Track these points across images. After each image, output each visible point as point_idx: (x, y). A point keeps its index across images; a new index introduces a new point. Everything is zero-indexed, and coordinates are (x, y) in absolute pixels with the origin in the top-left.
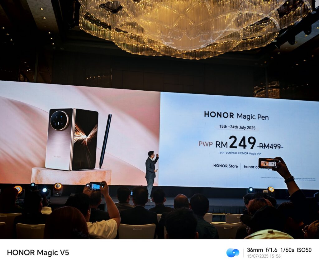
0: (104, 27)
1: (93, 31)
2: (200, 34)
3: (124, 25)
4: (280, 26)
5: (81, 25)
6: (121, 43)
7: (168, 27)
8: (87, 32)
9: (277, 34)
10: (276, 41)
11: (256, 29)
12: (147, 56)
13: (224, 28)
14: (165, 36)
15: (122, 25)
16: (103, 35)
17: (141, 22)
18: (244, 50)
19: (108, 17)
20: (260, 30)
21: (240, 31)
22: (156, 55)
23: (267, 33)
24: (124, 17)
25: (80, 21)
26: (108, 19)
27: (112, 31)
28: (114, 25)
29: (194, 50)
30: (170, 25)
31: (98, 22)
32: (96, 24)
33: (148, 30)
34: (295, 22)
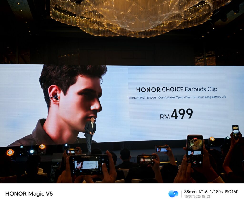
0: (70, 15)
1: (62, 19)
2: (149, 18)
3: (87, 13)
4: (214, 7)
5: (52, 15)
6: (85, 27)
7: (123, 13)
8: (57, 20)
9: (212, 14)
10: (211, 19)
11: (195, 10)
12: (107, 37)
13: (169, 12)
14: (121, 21)
15: (86, 13)
16: (70, 22)
17: (101, 10)
18: (186, 28)
19: (73, 7)
20: (198, 11)
21: (181, 13)
22: (115, 36)
23: (203, 13)
24: (86, 6)
25: (51, 12)
26: (74, 9)
27: (77, 18)
28: (79, 14)
29: (145, 30)
30: (124, 11)
31: (65, 12)
32: (64, 14)
33: (107, 16)
34: (226, 3)
